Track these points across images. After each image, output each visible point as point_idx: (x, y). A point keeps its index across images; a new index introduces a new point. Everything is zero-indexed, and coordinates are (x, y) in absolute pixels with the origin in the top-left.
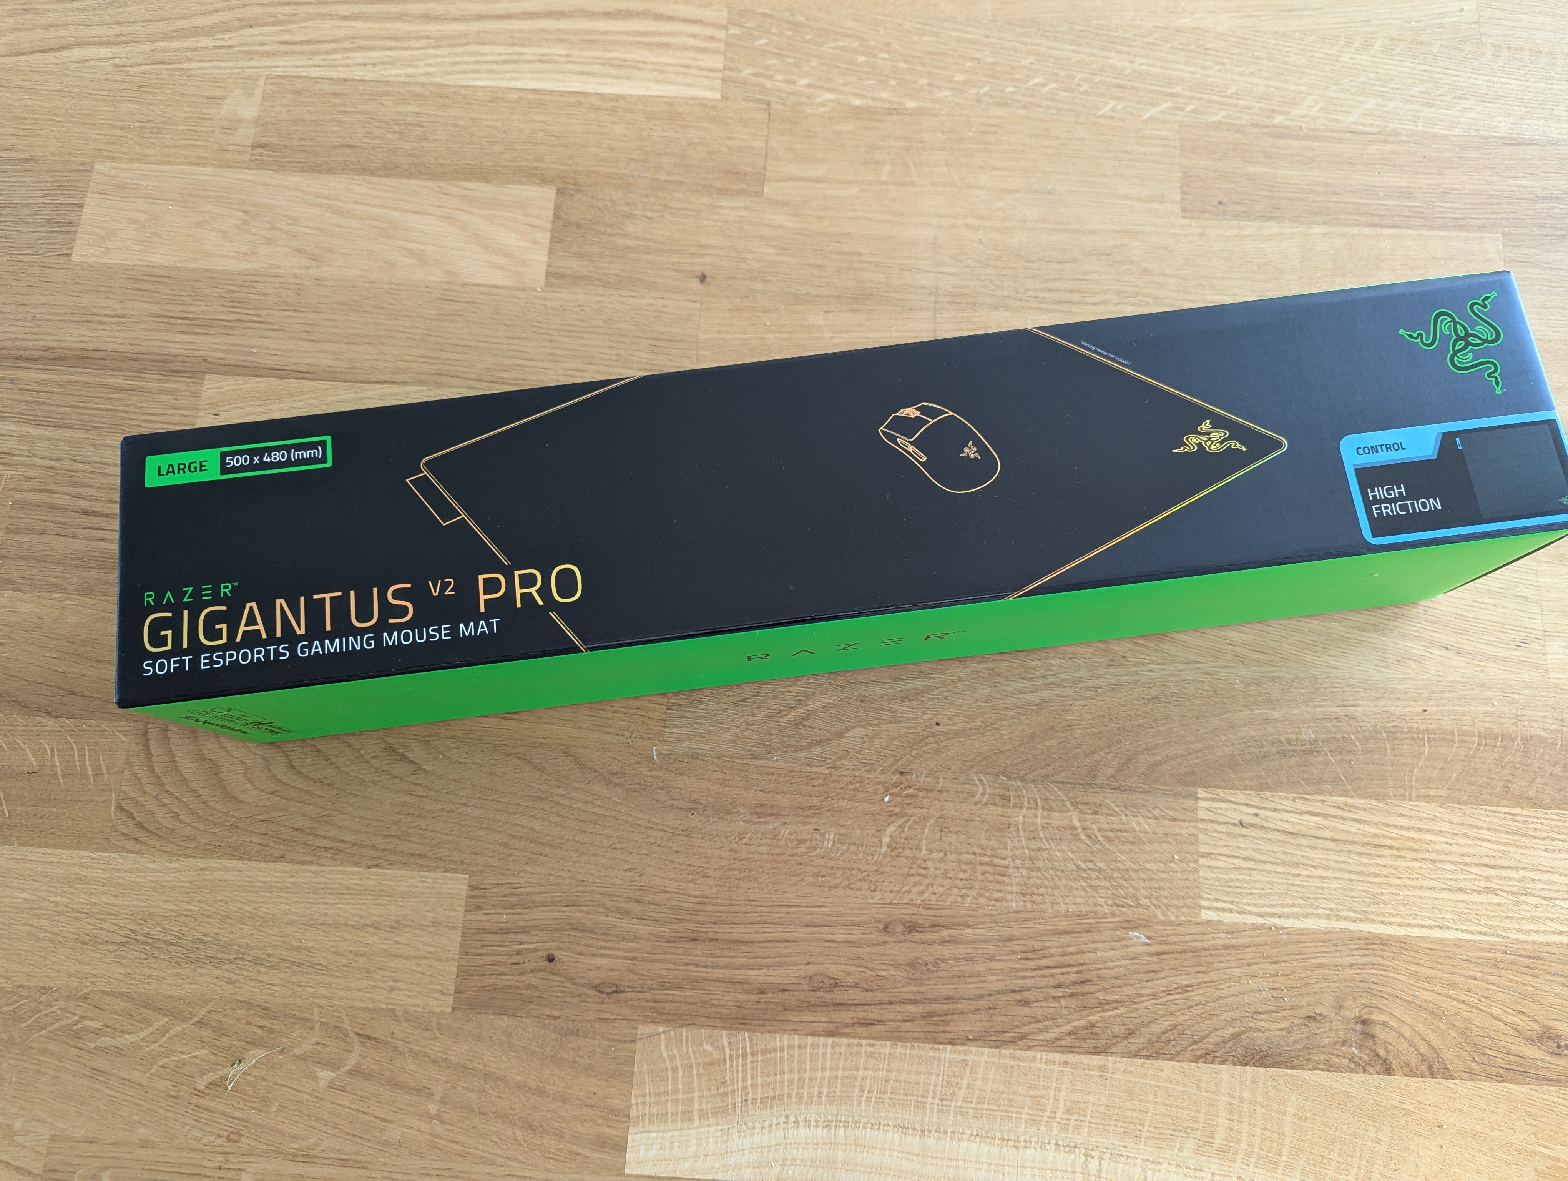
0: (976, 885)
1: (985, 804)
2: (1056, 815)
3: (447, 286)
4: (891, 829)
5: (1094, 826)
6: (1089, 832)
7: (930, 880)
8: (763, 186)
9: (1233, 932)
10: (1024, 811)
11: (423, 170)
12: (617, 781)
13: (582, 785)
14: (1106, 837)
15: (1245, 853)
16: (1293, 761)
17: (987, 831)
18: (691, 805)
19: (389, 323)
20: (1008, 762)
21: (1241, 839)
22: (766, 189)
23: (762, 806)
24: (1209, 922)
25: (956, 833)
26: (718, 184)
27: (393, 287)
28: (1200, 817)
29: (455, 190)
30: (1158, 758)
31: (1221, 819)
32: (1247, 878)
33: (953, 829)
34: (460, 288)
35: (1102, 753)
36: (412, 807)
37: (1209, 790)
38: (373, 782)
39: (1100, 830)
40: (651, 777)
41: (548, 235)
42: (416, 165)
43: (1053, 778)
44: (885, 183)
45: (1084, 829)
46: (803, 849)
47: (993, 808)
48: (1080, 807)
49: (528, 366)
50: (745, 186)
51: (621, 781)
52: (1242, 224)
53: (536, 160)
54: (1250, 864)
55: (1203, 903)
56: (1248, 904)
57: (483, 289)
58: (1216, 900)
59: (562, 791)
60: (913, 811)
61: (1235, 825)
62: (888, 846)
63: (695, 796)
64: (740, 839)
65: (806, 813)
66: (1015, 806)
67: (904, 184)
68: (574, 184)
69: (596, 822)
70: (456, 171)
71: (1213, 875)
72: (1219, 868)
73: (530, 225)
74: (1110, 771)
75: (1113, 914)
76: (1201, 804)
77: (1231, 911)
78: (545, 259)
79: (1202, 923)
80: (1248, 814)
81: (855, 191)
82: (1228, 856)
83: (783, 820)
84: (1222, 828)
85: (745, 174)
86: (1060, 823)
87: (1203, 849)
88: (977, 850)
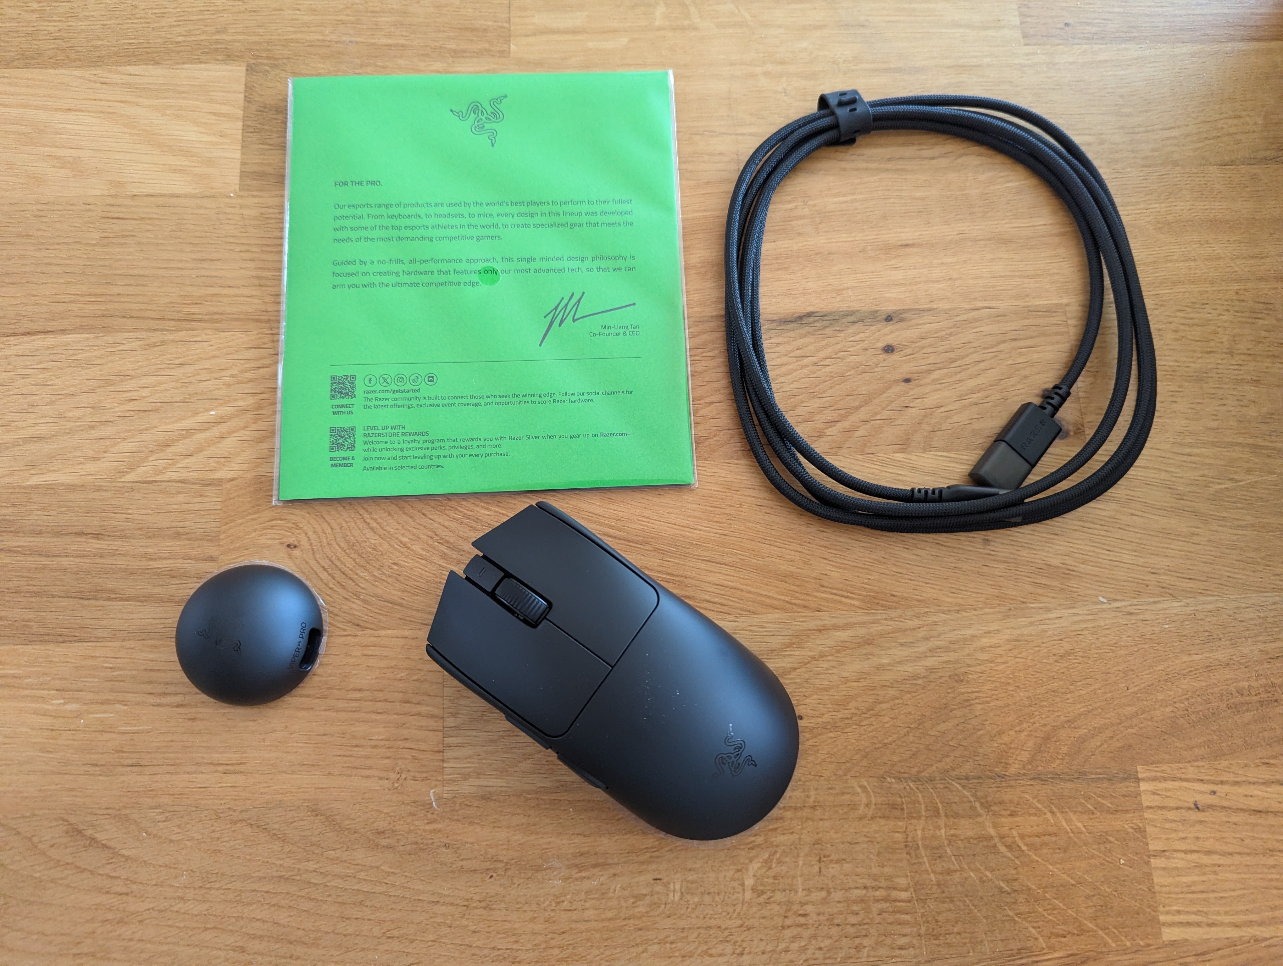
0: (873, 931)
1: (873, 818)
2: (964, 823)
3: (111, 201)
4: (755, 866)
5: (1015, 833)
6: (1009, 840)
7: (811, 931)
8: (508, 42)
9: (1204, 954)
10: (922, 822)
11: (73, 56)
12: (384, 842)
13: (338, 853)
14: (1030, 846)
15: (1208, 845)
16: (1248, 716)
17: (879, 854)
18: (487, 865)
19: (37, 254)
20: (896, 758)
21: (1198, 827)
22: (513, 47)
23: (582, 854)
24: (1173, 944)
25: (837, 862)
26: (452, 45)
27: (40, 207)
28: (1146, 804)
29: (116, 78)
30: (1082, 732)
31: (1172, 803)
32: (1212, 877)
33: (834, 857)
34: (128, 202)
35: (1012, 733)
36: (110, 909)
37: (1152, 767)
38: (53, 881)
39: (1022, 837)
40: (431, 831)
41: (240, 124)
42: (63, 50)
43: (954, 774)
44: (660, 29)
45: (1002, 837)
46: (642, 908)
47: (882, 822)
48: (994, 808)
49: (225, 296)
50: (486, 46)
51: (391, 841)
52: (1097, 47)
53: (218, 32)
54: (1215, 859)
55: (1162, 918)
56: (1219, 913)
57: (160, 201)
58: (1179, 912)
59: (311, 865)
60: (782, 838)
61: (1190, 809)
62: (753, 890)
63: (492, 851)
64: (558, 903)
65: (642, 858)
66: (910, 817)
67: (684, 28)
68: (268, 58)
69: (361, 903)
70: (116, 54)
71: (1170, 880)
72: (1177, 868)
73: (215, 114)
74: (1025, 756)
75: (1052, 949)
76: (1143, 786)
77: (1198, 924)
78: (238, 155)
79: (1165, 945)
80: (1202, 792)
81: (624, 41)
82: (1186, 852)
83: (612, 871)
84: (1171, 815)
85: (485, 30)
86: (970, 833)
87: (1154, 846)
88: (869, 883)
